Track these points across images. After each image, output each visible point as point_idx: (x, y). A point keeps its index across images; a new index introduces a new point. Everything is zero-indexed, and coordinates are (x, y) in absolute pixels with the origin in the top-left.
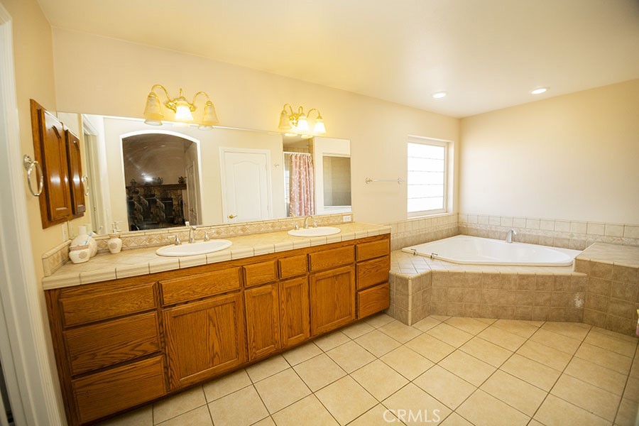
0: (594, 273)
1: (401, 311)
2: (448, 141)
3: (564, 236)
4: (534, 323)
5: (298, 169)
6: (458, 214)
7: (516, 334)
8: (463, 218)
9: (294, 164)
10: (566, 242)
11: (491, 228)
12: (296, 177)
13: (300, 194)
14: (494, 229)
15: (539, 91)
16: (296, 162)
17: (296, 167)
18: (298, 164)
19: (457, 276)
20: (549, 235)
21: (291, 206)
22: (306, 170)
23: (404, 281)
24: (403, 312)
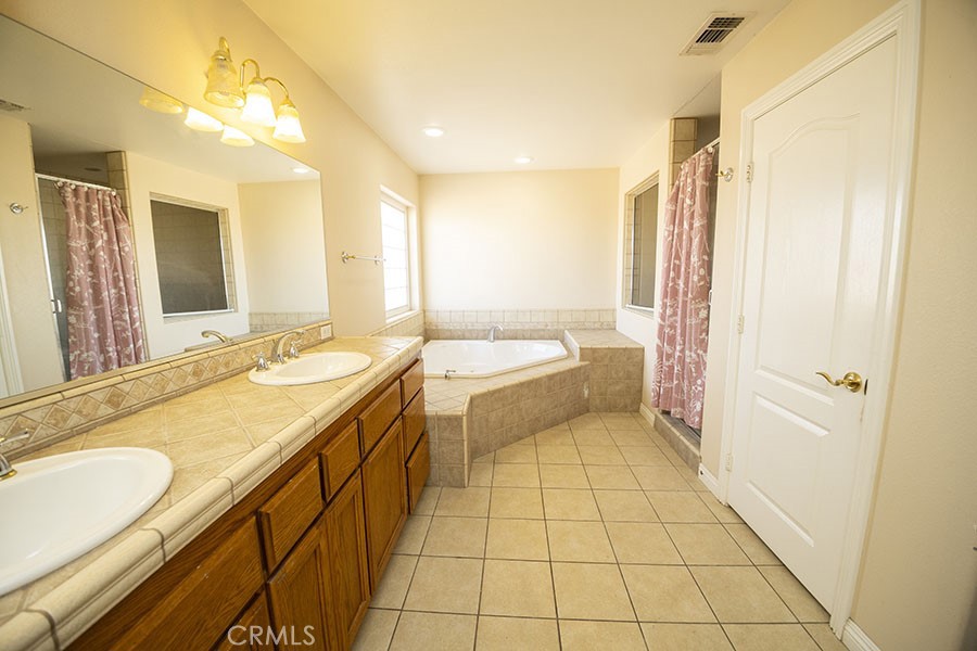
0: (595, 360)
1: (451, 469)
2: (410, 204)
3: (539, 327)
4: (561, 427)
5: (83, 224)
6: (424, 311)
7: (562, 444)
8: (432, 316)
9: (71, 210)
10: (542, 333)
11: (466, 326)
12: (79, 243)
13: (96, 288)
14: (470, 328)
15: (523, 161)
16: (77, 207)
17: (79, 219)
18: (83, 210)
19: (496, 395)
20: (527, 327)
21: (72, 319)
22: (107, 229)
23: (453, 421)
24: (455, 471)
